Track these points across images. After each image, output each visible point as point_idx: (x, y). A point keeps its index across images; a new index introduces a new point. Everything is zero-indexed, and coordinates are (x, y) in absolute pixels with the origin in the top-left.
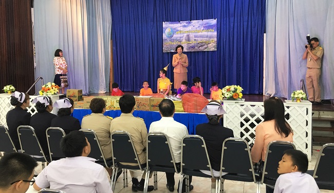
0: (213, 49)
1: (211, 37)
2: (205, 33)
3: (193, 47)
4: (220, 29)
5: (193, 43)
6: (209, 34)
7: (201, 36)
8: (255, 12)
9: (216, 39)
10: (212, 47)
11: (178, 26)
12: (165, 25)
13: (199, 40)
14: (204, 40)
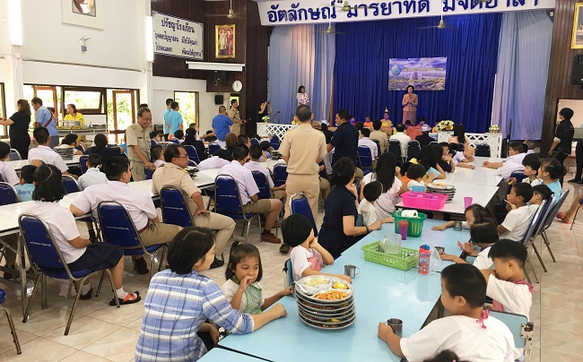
0: (441, 88)
1: (439, 76)
2: (434, 72)
3: (420, 86)
4: (449, 67)
5: (420, 81)
6: (438, 72)
7: (430, 75)
8: (488, 50)
9: (444, 78)
10: (440, 86)
11: (405, 63)
12: (391, 61)
13: (427, 78)
14: (433, 78)
